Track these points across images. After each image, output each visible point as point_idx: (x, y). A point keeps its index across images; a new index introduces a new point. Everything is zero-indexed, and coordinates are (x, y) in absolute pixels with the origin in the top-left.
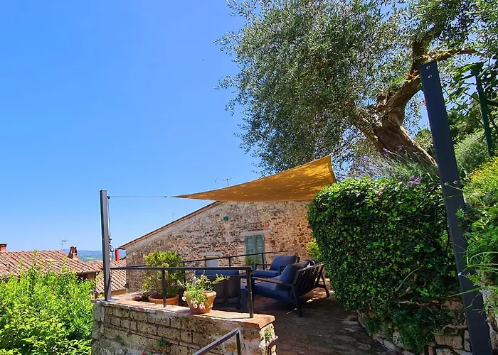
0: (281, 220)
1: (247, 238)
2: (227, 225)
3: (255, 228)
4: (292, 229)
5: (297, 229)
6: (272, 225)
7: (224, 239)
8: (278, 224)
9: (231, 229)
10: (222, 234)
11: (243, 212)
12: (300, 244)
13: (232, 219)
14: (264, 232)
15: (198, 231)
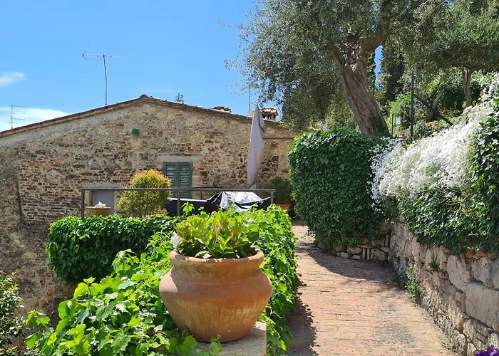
0: (218, 145)
1: (167, 165)
2: (136, 143)
3: (181, 152)
4: (231, 159)
5: (237, 160)
6: (205, 150)
7: (129, 164)
8: (213, 150)
9: (142, 149)
10: (125, 155)
11: (163, 125)
12: (239, 179)
13: (145, 134)
14: (193, 159)
15: (81, 146)
